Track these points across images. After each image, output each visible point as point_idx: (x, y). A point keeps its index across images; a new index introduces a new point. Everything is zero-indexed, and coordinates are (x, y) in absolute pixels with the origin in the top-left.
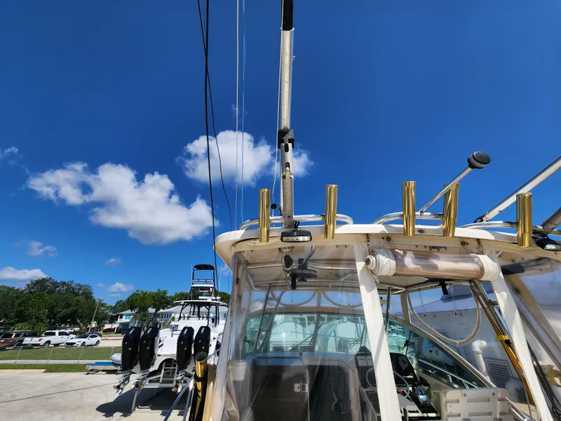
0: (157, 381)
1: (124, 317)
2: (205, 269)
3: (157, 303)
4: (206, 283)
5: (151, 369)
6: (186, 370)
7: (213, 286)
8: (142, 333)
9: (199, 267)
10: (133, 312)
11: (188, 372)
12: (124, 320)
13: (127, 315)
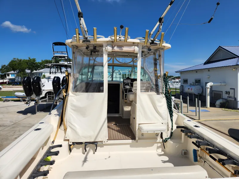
0: (46, 101)
1: (10, 75)
2: (60, 45)
3: (30, 66)
4: (62, 53)
5: (41, 96)
6: (59, 96)
7: (67, 56)
8: (32, 80)
9: (56, 44)
10: (16, 72)
11: (60, 97)
12: (11, 77)
13: (12, 74)
